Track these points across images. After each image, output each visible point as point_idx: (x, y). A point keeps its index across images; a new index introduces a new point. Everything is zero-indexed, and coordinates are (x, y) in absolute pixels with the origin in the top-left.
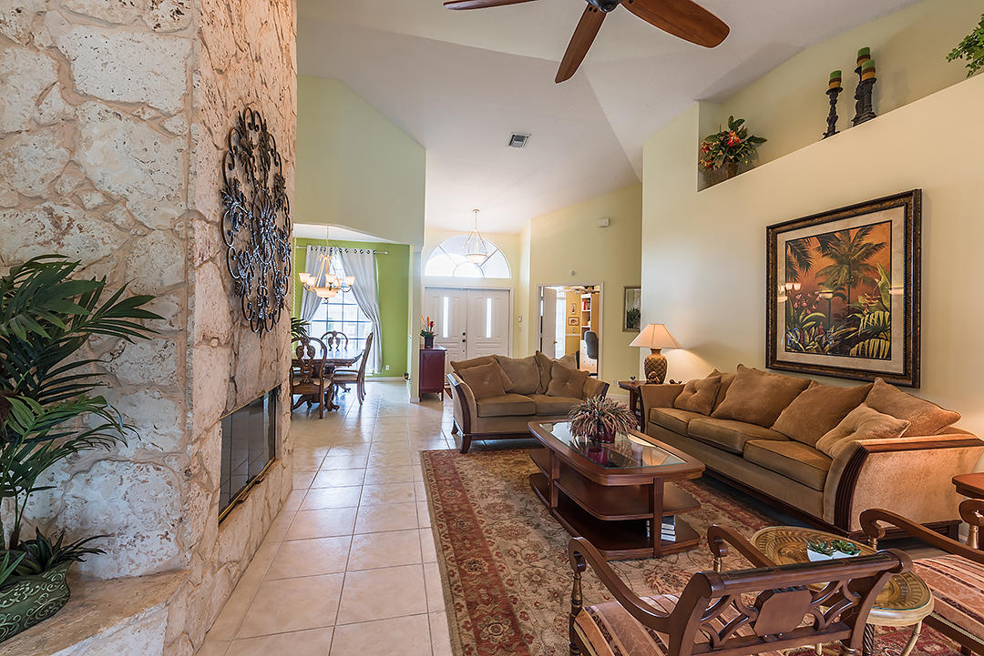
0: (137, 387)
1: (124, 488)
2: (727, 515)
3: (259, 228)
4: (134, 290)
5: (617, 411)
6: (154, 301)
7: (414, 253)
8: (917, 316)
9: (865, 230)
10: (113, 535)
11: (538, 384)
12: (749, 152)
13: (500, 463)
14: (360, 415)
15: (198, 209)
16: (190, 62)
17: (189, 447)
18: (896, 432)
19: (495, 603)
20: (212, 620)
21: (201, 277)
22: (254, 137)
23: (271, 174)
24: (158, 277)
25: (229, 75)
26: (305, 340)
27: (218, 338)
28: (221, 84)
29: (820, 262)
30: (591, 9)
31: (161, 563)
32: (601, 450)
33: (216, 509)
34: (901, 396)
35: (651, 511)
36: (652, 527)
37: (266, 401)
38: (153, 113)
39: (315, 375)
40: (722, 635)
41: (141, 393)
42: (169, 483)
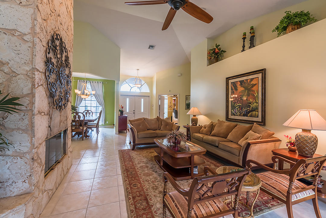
0: (13, 130)
1: (8, 166)
2: (214, 165)
3: (59, 74)
4: (12, 95)
5: (181, 135)
6: (20, 99)
7: (117, 83)
8: (265, 105)
9: (252, 79)
10: (4, 182)
11: (158, 127)
12: (221, 55)
13: (145, 152)
14: (97, 139)
15: (37, 68)
16: (33, 16)
17: (33, 150)
18: (258, 138)
19: (142, 196)
20: (42, 210)
21: (38, 91)
22: (57, 43)
23: (64, 56)
24: (21, 91)
25: (48, 21)
26: (77, 113)
27: (44, 112)
28: (45, 24)
29: (240, 89)
30: (172, 9)
31: (23, 191)
32: (176, 147)
33: (43, 172)
34: (260, 128)
35: (191, 164)
36: (191, 170)
37: (62, 135)
38: (19, 33)
39: (81, 125)
40: (203, 196)
41: (15, 132)
42: (26, 163)
